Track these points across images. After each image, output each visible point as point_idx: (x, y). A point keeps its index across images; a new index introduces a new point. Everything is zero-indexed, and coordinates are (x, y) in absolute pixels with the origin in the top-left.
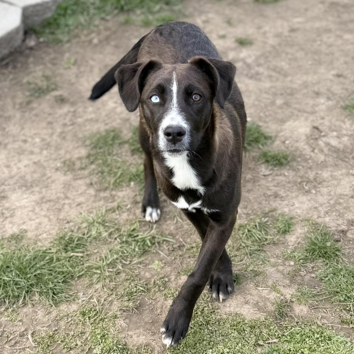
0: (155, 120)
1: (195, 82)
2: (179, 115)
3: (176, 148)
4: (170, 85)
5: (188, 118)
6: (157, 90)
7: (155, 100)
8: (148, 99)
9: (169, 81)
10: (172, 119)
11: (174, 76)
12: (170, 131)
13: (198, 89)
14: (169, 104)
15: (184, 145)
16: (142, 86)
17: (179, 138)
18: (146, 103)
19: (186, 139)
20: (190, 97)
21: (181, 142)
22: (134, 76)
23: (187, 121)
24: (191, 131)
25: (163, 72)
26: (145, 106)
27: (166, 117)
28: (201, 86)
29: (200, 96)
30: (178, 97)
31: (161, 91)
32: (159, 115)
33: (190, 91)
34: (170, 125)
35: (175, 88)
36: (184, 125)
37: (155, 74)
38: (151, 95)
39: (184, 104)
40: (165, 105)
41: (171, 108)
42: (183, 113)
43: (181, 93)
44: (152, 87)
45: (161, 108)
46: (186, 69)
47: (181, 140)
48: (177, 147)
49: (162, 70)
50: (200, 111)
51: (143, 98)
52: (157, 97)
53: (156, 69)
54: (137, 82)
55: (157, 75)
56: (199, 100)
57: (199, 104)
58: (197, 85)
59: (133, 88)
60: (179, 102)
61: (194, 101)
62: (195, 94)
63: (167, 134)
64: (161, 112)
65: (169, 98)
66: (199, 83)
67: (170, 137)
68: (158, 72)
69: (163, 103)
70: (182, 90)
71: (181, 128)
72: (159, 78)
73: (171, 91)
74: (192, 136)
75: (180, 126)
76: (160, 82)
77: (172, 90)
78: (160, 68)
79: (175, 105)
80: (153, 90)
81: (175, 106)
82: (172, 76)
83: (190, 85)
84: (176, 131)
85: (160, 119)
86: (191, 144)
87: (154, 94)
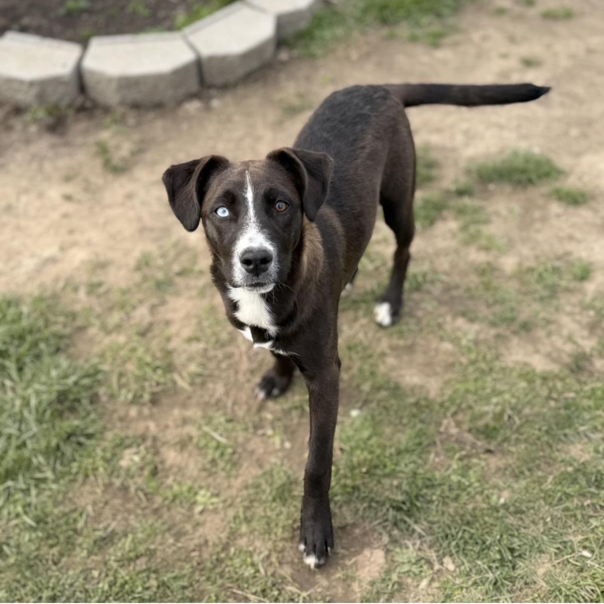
0: (226, 241)
1: (278, 185)
2: (260, 234)
3: (259, 281)
4: (243, 191)
5: (273, 237)
6: (225, 199)
7: (223, 213)
8: (211, 212)
9: (241, 185)
10: (251, 239)
11: (248, 178)
12: (249, 256)
13: (282, 193)
14: (244, 218)
15: (272, 276)
16: (201, 194)
17: (263, 266)
18: (209, 218)
19: (273, 267)
20: (273, 207)
21: (267, 272)
22: (189, 180)
23: (271, 241)
24: (279, 255)
25: (232, 173)
26: (208, 222)
27: (241, 237)
28: (287, 190)
29: (286, 203)
30: (255, 207)
31: (230, 201)
32: (230, 235)
33: (271, 197)
34: (248, 248)
35: (249, 195)
36: (269, 247)
37: (219, 176)
38: (216, 206)
39: (265, 218)
40: (239, 221)
41: (247, 224)
42: (265, 230)
43: (259, 201)
44: (216, 196)
45: (233, 225)
46: (263, 166)
47: (267, 269)
48: (261, 279)
49: (229, 169)
50: (288, 225)
51: (205, 211)
52: (225, 209)
53: (221, 168)
54: (194, 189)
55: (223, 177)
56: (285, 209)
57: (285, 214)
58: (282, 188)
59: (189, 197)
60: (257, 214)
61: (278, 212)
62: (280, 201)
63: (246, 262)
64: (233, 230)
65: (243, 209)
66: (283, 185)
67: (251, 267)
68: (224, 172)
69: (235, 217)
70: (260, 197)
71: (265, 251)
72: (225, 182)
73: (245, 199)
74: (280, 262)
75: (263, 248)
76: (228, 187)
77: (247, 198)
78: (226, 167)
79: (252, 219)
80: (219, 199)
81: (252, 221)
82: (245, 177)
83: (271, 189)
84: (259, 256)
85: (233, 241)
86: (280, 273)
87: (221, 204)
